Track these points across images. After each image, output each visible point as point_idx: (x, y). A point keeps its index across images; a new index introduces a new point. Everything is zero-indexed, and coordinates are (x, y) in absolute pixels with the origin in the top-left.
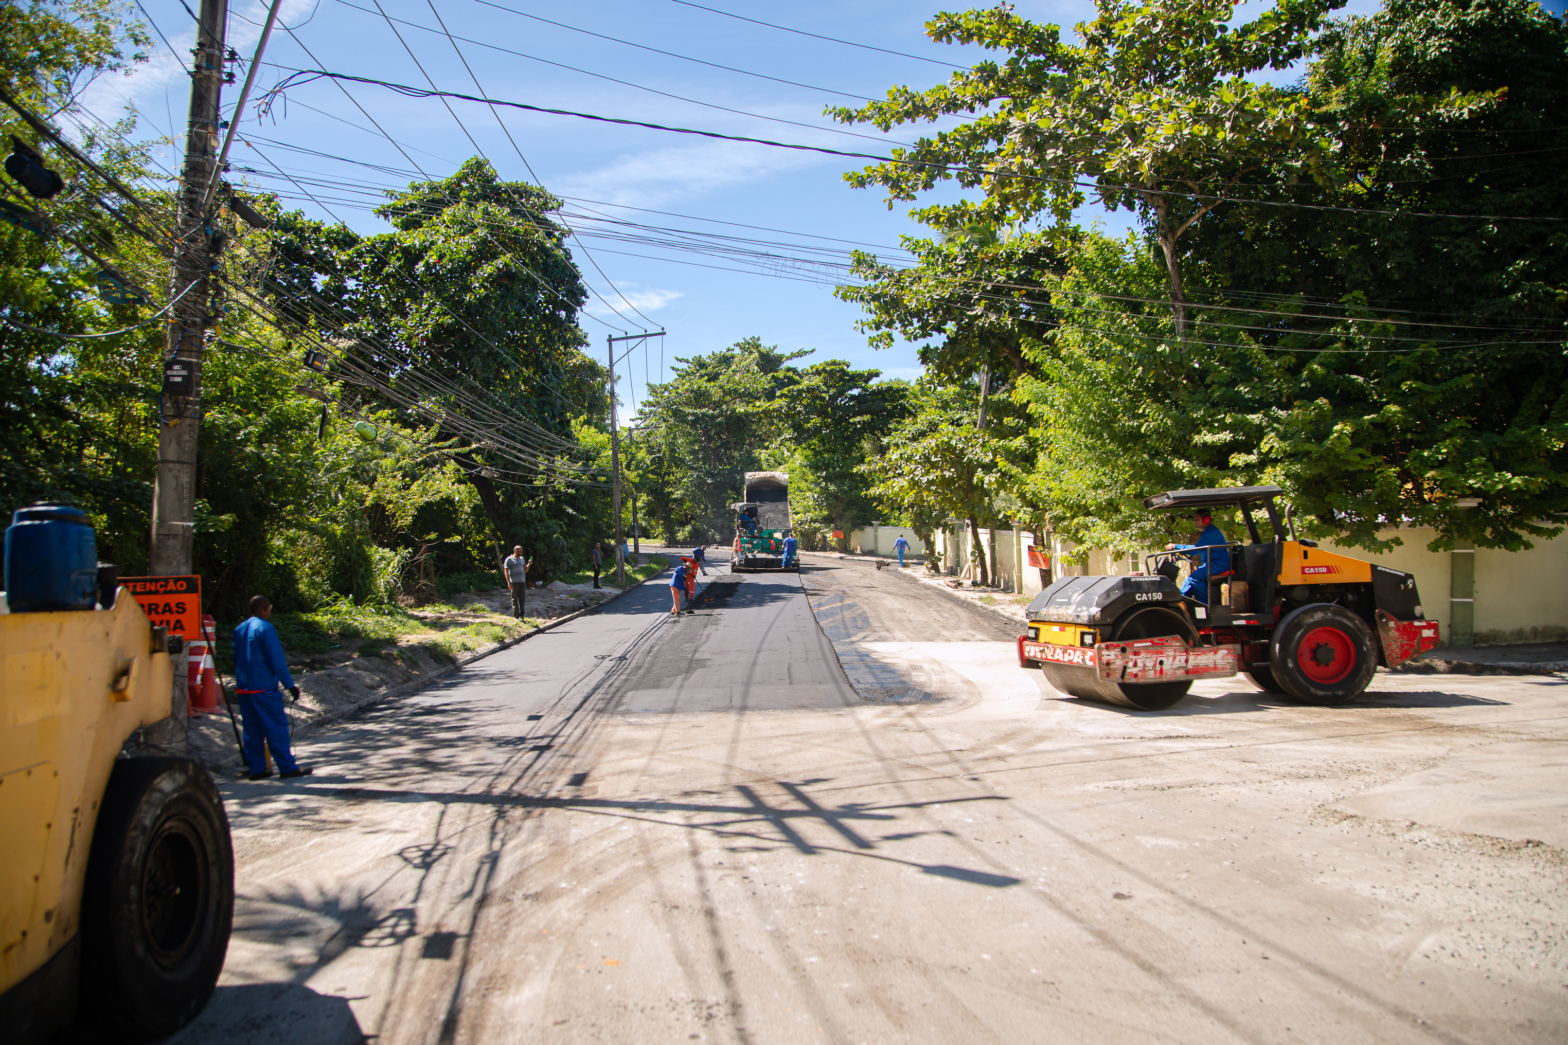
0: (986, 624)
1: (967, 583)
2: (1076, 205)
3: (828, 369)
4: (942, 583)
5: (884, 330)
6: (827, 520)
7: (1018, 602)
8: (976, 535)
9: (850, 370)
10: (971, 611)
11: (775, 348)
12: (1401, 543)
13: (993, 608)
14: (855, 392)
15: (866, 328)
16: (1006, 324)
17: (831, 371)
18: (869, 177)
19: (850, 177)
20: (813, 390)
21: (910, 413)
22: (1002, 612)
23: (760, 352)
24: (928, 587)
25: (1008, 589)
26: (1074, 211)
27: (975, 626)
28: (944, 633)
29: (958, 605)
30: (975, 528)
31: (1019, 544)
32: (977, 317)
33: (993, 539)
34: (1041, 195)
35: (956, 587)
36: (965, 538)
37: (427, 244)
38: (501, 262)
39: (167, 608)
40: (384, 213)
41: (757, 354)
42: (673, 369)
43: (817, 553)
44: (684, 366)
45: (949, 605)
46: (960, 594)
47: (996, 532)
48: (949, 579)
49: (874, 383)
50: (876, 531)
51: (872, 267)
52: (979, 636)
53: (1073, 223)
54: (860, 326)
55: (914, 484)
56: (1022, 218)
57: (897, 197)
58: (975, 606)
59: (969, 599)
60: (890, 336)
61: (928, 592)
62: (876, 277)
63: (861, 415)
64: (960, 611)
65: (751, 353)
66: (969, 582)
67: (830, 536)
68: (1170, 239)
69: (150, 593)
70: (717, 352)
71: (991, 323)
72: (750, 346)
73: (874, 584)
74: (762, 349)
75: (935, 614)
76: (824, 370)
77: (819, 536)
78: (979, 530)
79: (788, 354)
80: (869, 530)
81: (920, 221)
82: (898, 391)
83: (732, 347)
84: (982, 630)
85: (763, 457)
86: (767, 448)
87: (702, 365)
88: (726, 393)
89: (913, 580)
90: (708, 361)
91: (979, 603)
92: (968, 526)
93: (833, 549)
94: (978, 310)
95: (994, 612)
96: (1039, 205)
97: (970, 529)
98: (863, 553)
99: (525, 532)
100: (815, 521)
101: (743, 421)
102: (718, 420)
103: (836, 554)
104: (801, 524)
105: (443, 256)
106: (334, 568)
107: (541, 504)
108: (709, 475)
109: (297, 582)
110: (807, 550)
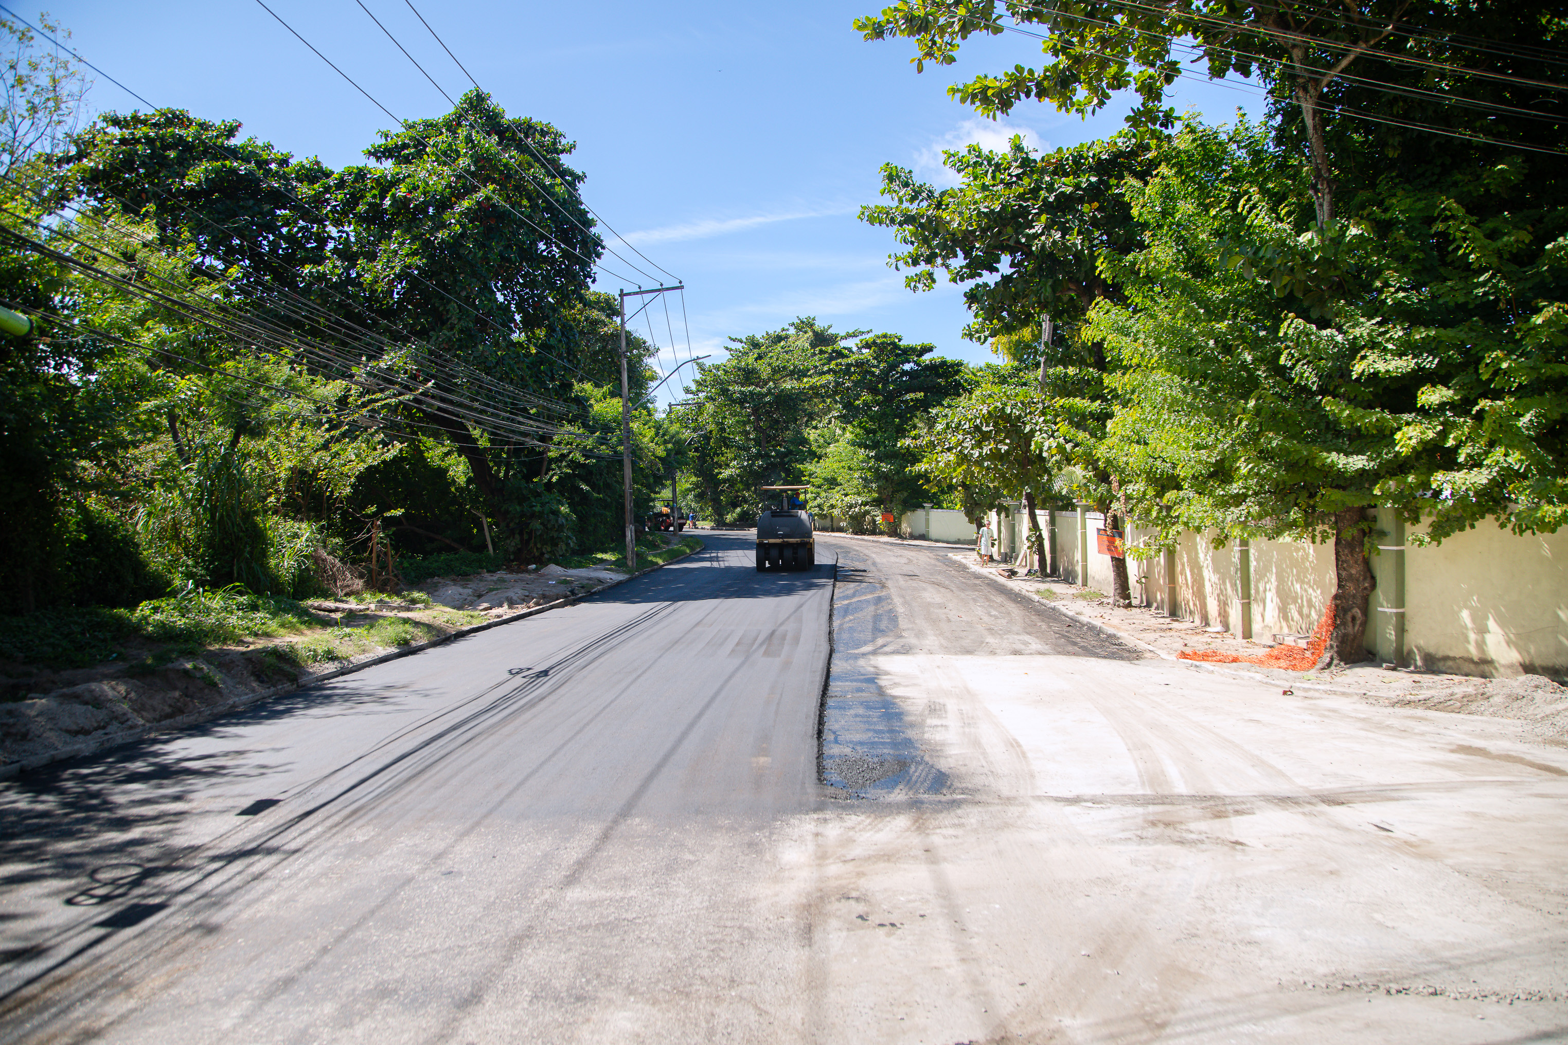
0: (1044, 627)
1: (1022, 571)
2: (1169, 79)
3: (878, 341)
4: (994, 572)
5: (923, 267)
6: (877, 503)
7: (1083, 597)
8: (1033, 517)
9: (903, 344)
10: (1027, 608)
11: (829, 327)
13: (1053, 604)
14: (907, 367)
15: (901, 264)
16: (1074, 245)
17: (882, 343)
18: (888, 22)
19: (864, 26)
20: (863, 364)
21: (965, 390)
22: (1063, 609)
23: (814, 331)
24: (977, 576)
25: (1069, 578)
26: (1166, 88)
27: (1029, 629)
28: (990, 639)
29: (1010, 599)
30: (1032, 508)
31: (1084, 526)
32: (1036, 236)
33: (1052, 522)
34: (1122, 65)
35: (1009, 577)
36: (1021, 521)
37: (401, 176)
38: (481, 195)
41: (810, 333)
42: (727, 349)
43: (866, 537)
44: (739, 346)
45: (999, 599)
46: (1014, 585)
47: (1057, 513)
48: (1003, 566)
49: (927, 358)
50: (927, 514)
51: (906, 185)
52: (1035, 644)
53: (1165, 105)
54: (893, 261)
55: (964, 458)
56: (1095, 101)
57: (930, 54)
58: (1030, 600)
59: (1024, 592)
60: (930, 275)
61: (978, 582)
62: (913, 199)
63: (914, 392)
64: (1012, 607)
65: (806, 332)
66: (1025, 571)
67: (879, 519)
68: (1312, 91)
70: (771, 332)
71: (1054, 242)
72: (804, 325)
73: (917, 572)
74: (816, 328)
75: (980, 611)
76: (874, 343)
77: (868, 518)
78: (1038, 512)
79: (843, 334)
80: (920, 513)
81: (963, 100)
82: (952, 365)
83: (786, 327)
84: (1040, 635)
85: (812, 438)
86: (816, 428)
87: (755, 345)
88: (775, 371)
89: (963, 568)
90: (762, 341)
91: (1036, 598)
92: (1025, 507)
93: (882, 533)
94: (1038, 228)
95: (1054, 609)
96: (1119, 82)
97: (1026, 512)
98: (913, 537)
99: (518, 508)
100: (866, 504)
101: (792, 400)
102: (767, 399)
103: (885, 539)
104: (851, 507)
105: (416, 188)
106: (210, 545)
107: (554, 479)
108: (759, 456)
109: (142, 565)
110: (856, 534)
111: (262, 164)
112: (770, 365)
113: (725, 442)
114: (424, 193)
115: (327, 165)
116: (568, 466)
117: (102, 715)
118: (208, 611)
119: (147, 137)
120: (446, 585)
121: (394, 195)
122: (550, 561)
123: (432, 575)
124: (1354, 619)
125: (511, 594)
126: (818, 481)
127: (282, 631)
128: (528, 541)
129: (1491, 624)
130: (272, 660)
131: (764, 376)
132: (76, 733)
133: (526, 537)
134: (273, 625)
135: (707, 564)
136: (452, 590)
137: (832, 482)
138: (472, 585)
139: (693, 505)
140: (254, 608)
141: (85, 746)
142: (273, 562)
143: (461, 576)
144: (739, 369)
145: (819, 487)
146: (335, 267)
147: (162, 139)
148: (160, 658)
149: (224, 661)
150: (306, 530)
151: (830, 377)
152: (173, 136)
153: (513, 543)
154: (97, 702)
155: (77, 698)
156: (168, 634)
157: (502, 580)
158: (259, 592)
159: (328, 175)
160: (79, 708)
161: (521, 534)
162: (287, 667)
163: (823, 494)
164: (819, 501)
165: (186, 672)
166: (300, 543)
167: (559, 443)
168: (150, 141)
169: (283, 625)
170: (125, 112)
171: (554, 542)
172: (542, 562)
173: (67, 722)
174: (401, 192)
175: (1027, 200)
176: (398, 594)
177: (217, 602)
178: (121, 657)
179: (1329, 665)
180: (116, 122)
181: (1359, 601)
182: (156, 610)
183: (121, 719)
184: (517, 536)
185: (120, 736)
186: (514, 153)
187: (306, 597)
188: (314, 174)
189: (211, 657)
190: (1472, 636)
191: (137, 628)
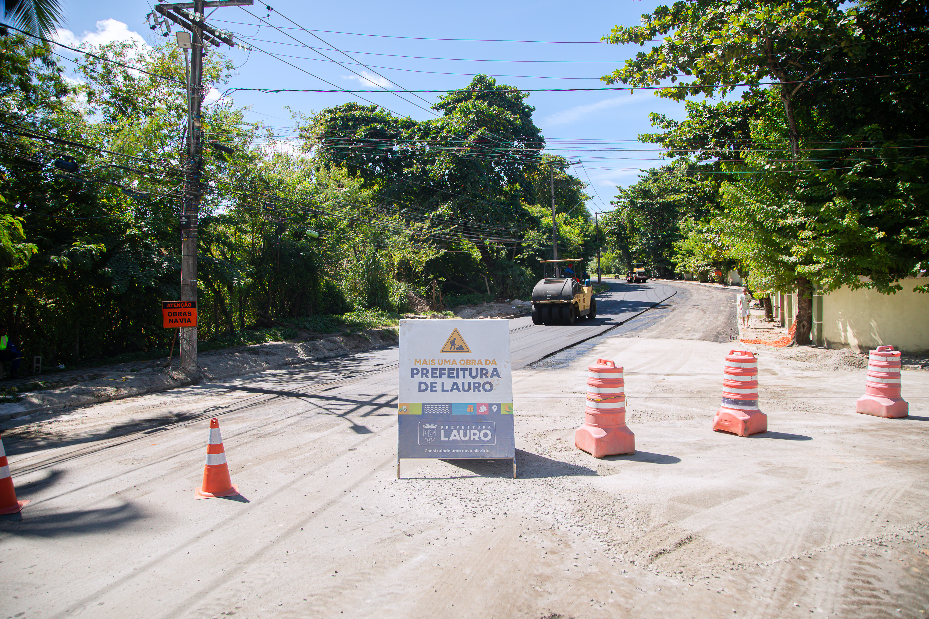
12: (901, 289)
38: (478, 132)
39: (185, 314)
40: (437, 108)
42: (639, 176)
43: (707, 284)
44: (645, 174)
51: (663, 121)
67: (714, 274)
68: (787, 97)
69: (179, 308)
70: (664, 166)
77: (708, 273)
85: (681, 228)
87: (655, 173)
88: (661, 190)
90: (658, 171)
93: (715, 282)
98: (733, 284)
99: (501, 273)
100: (706, 265)
101: (671, 206)
102: (656, 206)
103: (717, 285)
104: (700, 267)
105: (450, 131)
106: (367, 293)
107: (525, 257)
108: (652, 238)
109: (345, 300)
110: (703, 282)
111: (387, 123)
112: (658, 187)
113: (635, 230)
114: (454, 134)
115: (414, 119)
116: (532, 250)
117: (336, 346)
118: (366, 316)
119: (341, 116)
120: (466, 308)
121: (441, 136)
122: (516, 298)
123: (461, 304)
124: (803, 326)
125: (493, 313)
126: (683, 252)
127: (392, 324)
128: (506, 288)
129: (848, 328)
130: (387, 333)
131: (655, 193)
132: (330, 350)
133: (505, 286)
134: (389, 322)
135: (603, 299)
136: (468, 311)
137: (690, 253)
138: (477, 309)
139: (618, 266)
140: (382, 316)
141: (332, 354)
142: (390, 299)
143: (473, 304)
144: (641, 190)
145: (684, 255)
146: (418, 168)
147: (346, 117)
148: (351, 331)
149: (371, 333)
150: (404, 286)
151: (685, 195)
152: (351, 114)
153: (499, 289)
154: (335, 342)
155: (329, 341)
156: (354, 325)
157: (491, 307)
158: (384, 310)
159: (414, 124)
160: (331, 344)
161: (503, 285)
162: (391, 336)
163: (686, 259)
164: (684, 263)
165: (359, 335)
166: (401, 291)
167: (528, 239)
168: (342, 118)
169: (393, 323)
170: (332, 107)
171: (519, 289)
172: (512, 298)
173: (328, 347)
174: (444, 133)
175: (707, 132)
176: (441, 312)
177: (369, 313)
178: (340, 331)
179: (792, 345)
180: (330, 112)
181: (806, 318)
182: (350, 316)
183: (341, 347)
184: (501, 286)
185: (341, 353)
186: (495, 107)
187: (403, 313)
188: (409, 125)
189: (367, 332)
190: (843, 334)
191: (344, 322)
